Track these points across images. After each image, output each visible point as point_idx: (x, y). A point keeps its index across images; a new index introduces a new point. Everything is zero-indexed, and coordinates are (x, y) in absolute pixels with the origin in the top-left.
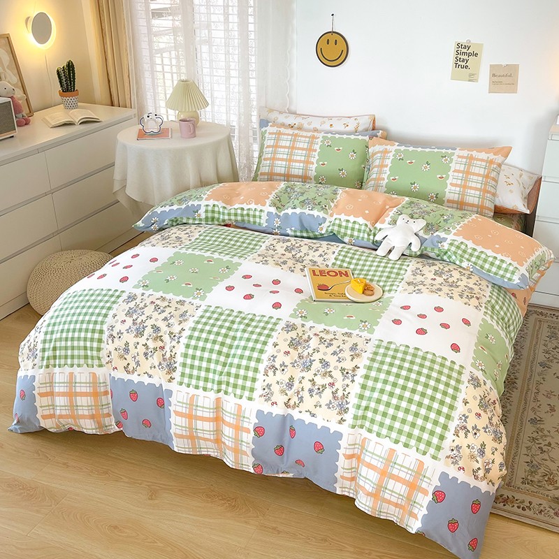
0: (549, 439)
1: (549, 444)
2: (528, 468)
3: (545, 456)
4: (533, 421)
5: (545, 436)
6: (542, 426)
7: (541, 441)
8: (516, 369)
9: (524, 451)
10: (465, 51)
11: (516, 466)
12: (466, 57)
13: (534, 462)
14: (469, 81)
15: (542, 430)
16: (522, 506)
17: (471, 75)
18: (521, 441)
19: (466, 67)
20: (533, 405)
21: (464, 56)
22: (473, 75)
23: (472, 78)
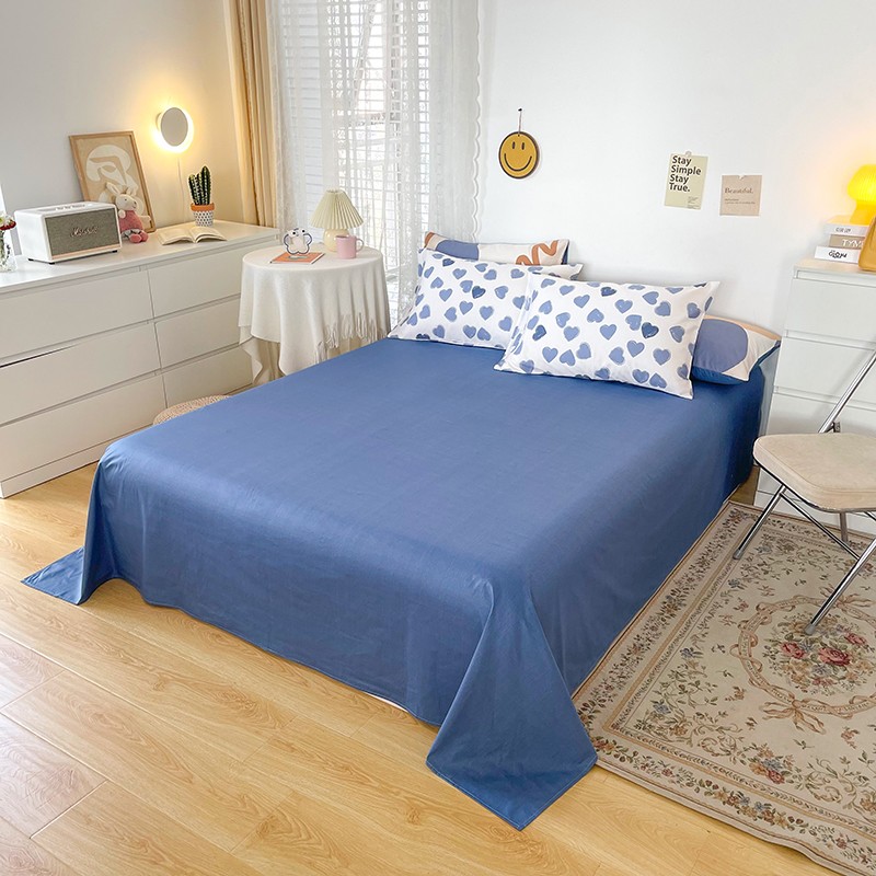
0: (699, 677)
1: (698, 683)
2: (652, 709)
3: (685, 698)
4: (687, 652)
5: (696, 672)
6: (696, 660)
7: (687, 678)
8: (692, 584)
9: (657, 687)
10: (684, 166)
11: (637, 704)
12: (684, 175)
13: (665, 703)
14: (690, 207)
15: (695, 665)
16: (622, 755)
17: (691, 200)
18: (657, 675)
19: (685, 188)
20: (696, 631)
21: (683, 173)
22: (694, 199)
23: (693, 204)
